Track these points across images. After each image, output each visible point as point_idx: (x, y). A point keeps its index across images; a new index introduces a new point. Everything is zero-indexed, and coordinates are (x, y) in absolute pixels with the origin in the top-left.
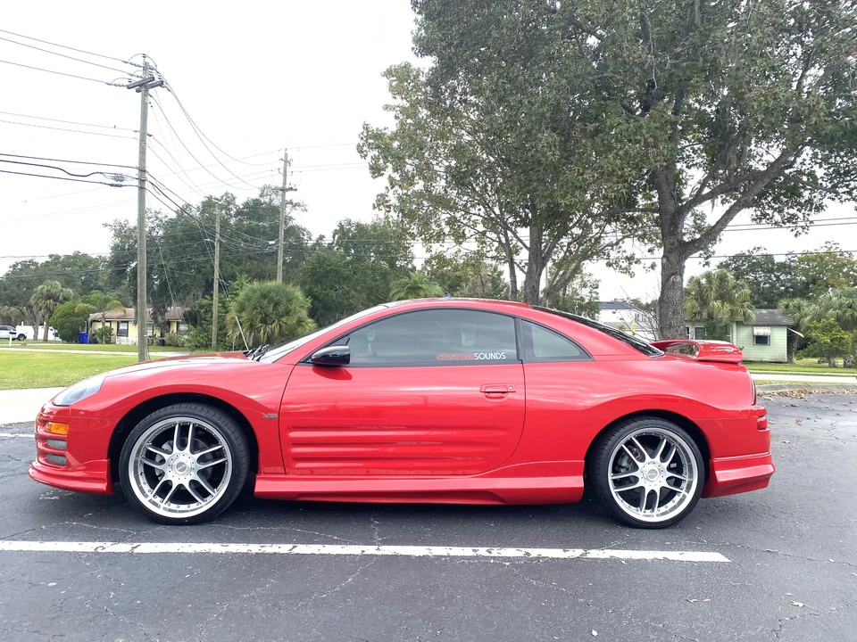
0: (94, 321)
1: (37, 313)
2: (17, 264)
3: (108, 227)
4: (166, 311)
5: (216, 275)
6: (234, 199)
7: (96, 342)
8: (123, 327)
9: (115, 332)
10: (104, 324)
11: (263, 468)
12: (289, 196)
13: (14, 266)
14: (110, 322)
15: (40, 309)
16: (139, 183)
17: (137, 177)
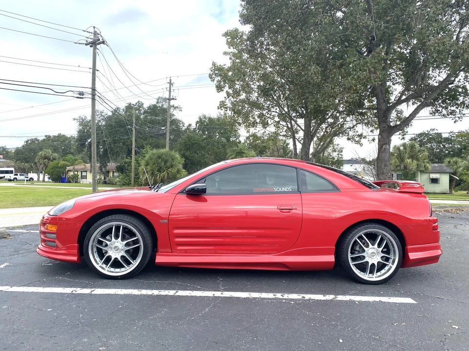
0: (69, 171)
1: (39, 167)
2: (29, 140)
3: (76, 120)
4: (107, 165)
5: (134, 146)
6: (143, 104)
7: (70, 182)
8: (84, 174)
9: (80, 176)
10: (74, 172)
11: (160, 250)
12: (172, 103)
14: (77, 171)
15: (41, 164)
16: (92, 96)
17: (91, 93)
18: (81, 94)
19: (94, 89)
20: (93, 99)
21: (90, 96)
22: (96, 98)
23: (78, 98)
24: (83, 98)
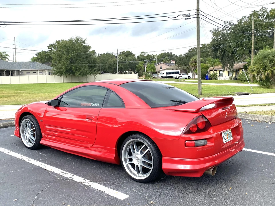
0: (210, 71)
2: (190, 49)
3: (211, 32)
4: (234, 65)
7: (211, 79)
8: (221, 72)
9: (218, 75)
10: (214, 72)
13: (189, 50)
14: (217, 70)
15: (192, 67)
16: (197, 16)
17: (196, 13)
18: (189, 15)
19: (198, 10)
20: (198, 18)
21: (196, 16)
22: (200, 17)
23: (186, 19)
24: (189, 19)
